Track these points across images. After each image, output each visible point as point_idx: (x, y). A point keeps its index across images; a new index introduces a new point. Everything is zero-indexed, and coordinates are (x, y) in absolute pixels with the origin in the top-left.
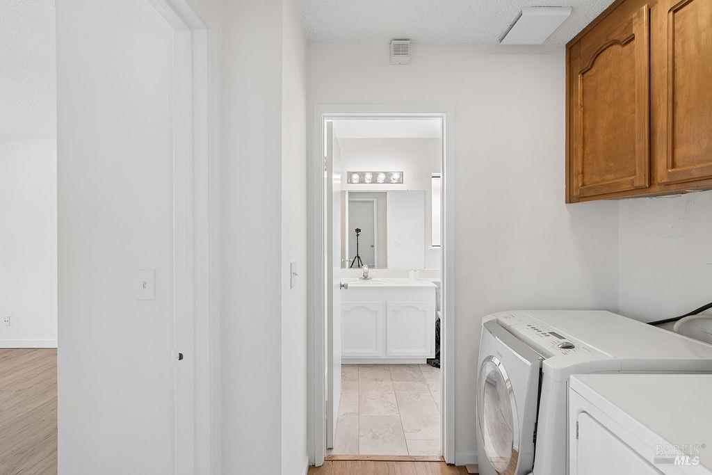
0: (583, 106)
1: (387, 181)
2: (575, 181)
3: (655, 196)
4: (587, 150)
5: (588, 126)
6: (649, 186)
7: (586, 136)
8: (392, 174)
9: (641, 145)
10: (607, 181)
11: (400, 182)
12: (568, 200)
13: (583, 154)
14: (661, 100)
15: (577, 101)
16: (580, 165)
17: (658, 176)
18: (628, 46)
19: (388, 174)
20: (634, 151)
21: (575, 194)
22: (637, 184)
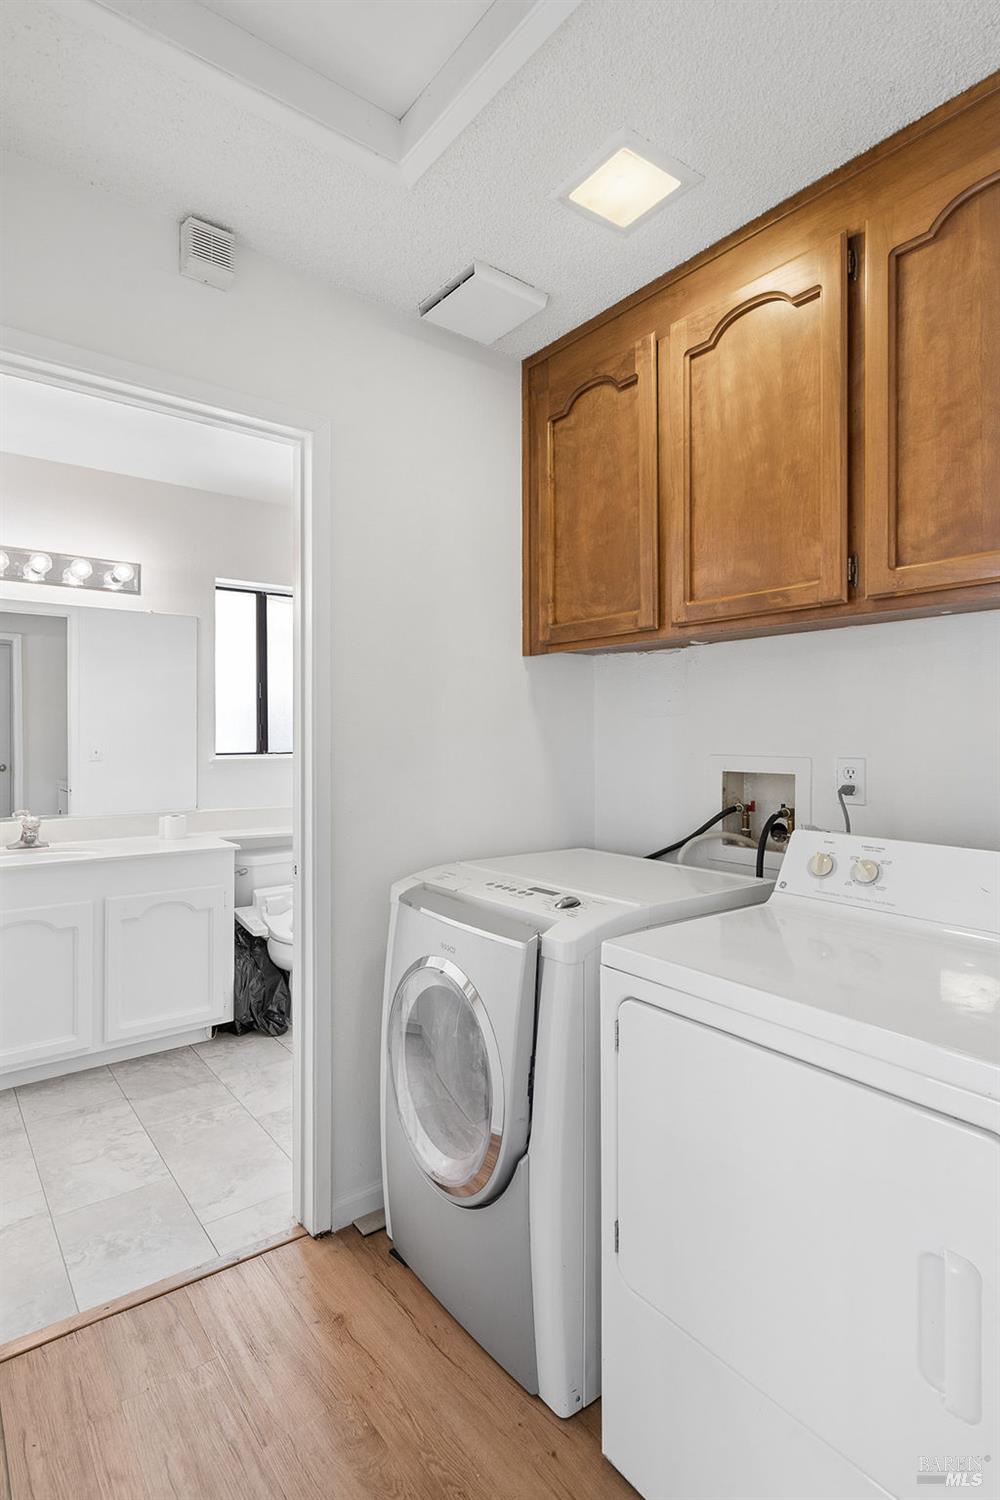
0: (554, 480)
1: (94, 584)
2: (541, 613)
3: (646, 651)
4: (562, 561)
5: (563, 517)
6: (659, 629)
7: (559, 533)
8: (111, 568)
9: (647, 560)
10: (595, 616)
11: (132, 588)
12: (528, 648)
13: (555, 567)
14: (676, 490)
15: (544, 469)
16: (550, 586)
17: (673, 612)
18: (626, 393)
19: (100, 567)
20: (637, 570)
21: (541, 638)
22: (642, 623)
